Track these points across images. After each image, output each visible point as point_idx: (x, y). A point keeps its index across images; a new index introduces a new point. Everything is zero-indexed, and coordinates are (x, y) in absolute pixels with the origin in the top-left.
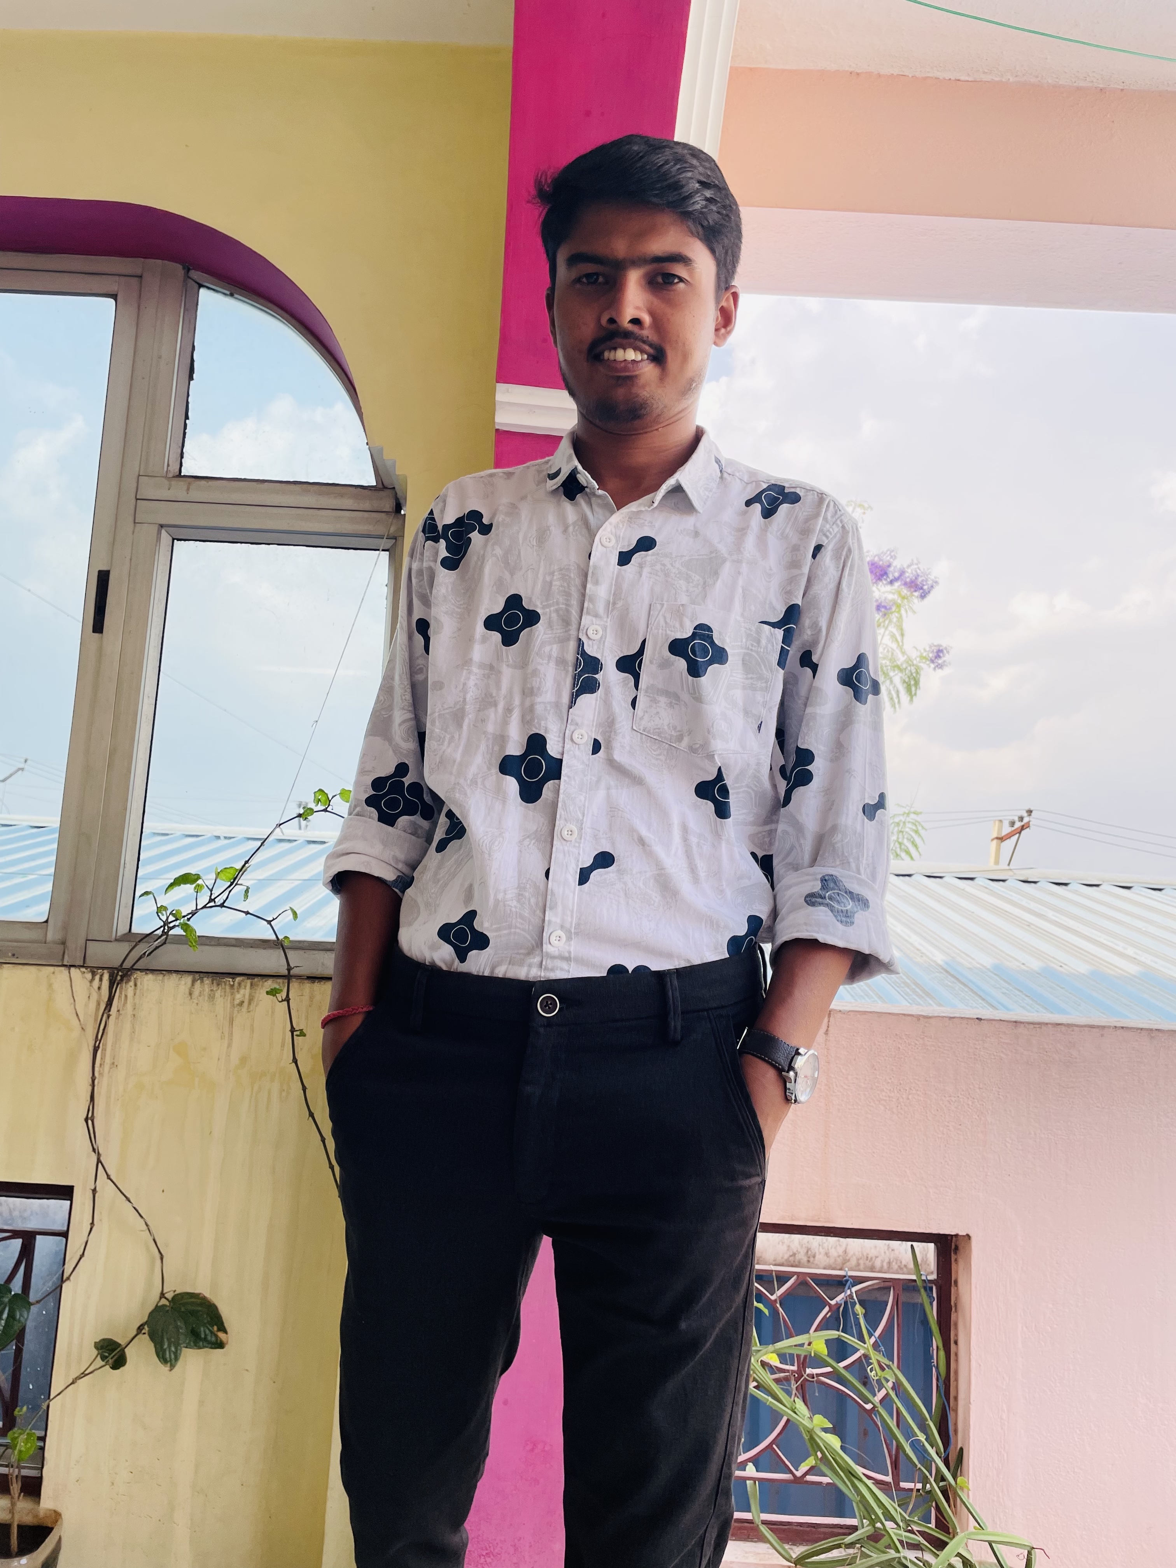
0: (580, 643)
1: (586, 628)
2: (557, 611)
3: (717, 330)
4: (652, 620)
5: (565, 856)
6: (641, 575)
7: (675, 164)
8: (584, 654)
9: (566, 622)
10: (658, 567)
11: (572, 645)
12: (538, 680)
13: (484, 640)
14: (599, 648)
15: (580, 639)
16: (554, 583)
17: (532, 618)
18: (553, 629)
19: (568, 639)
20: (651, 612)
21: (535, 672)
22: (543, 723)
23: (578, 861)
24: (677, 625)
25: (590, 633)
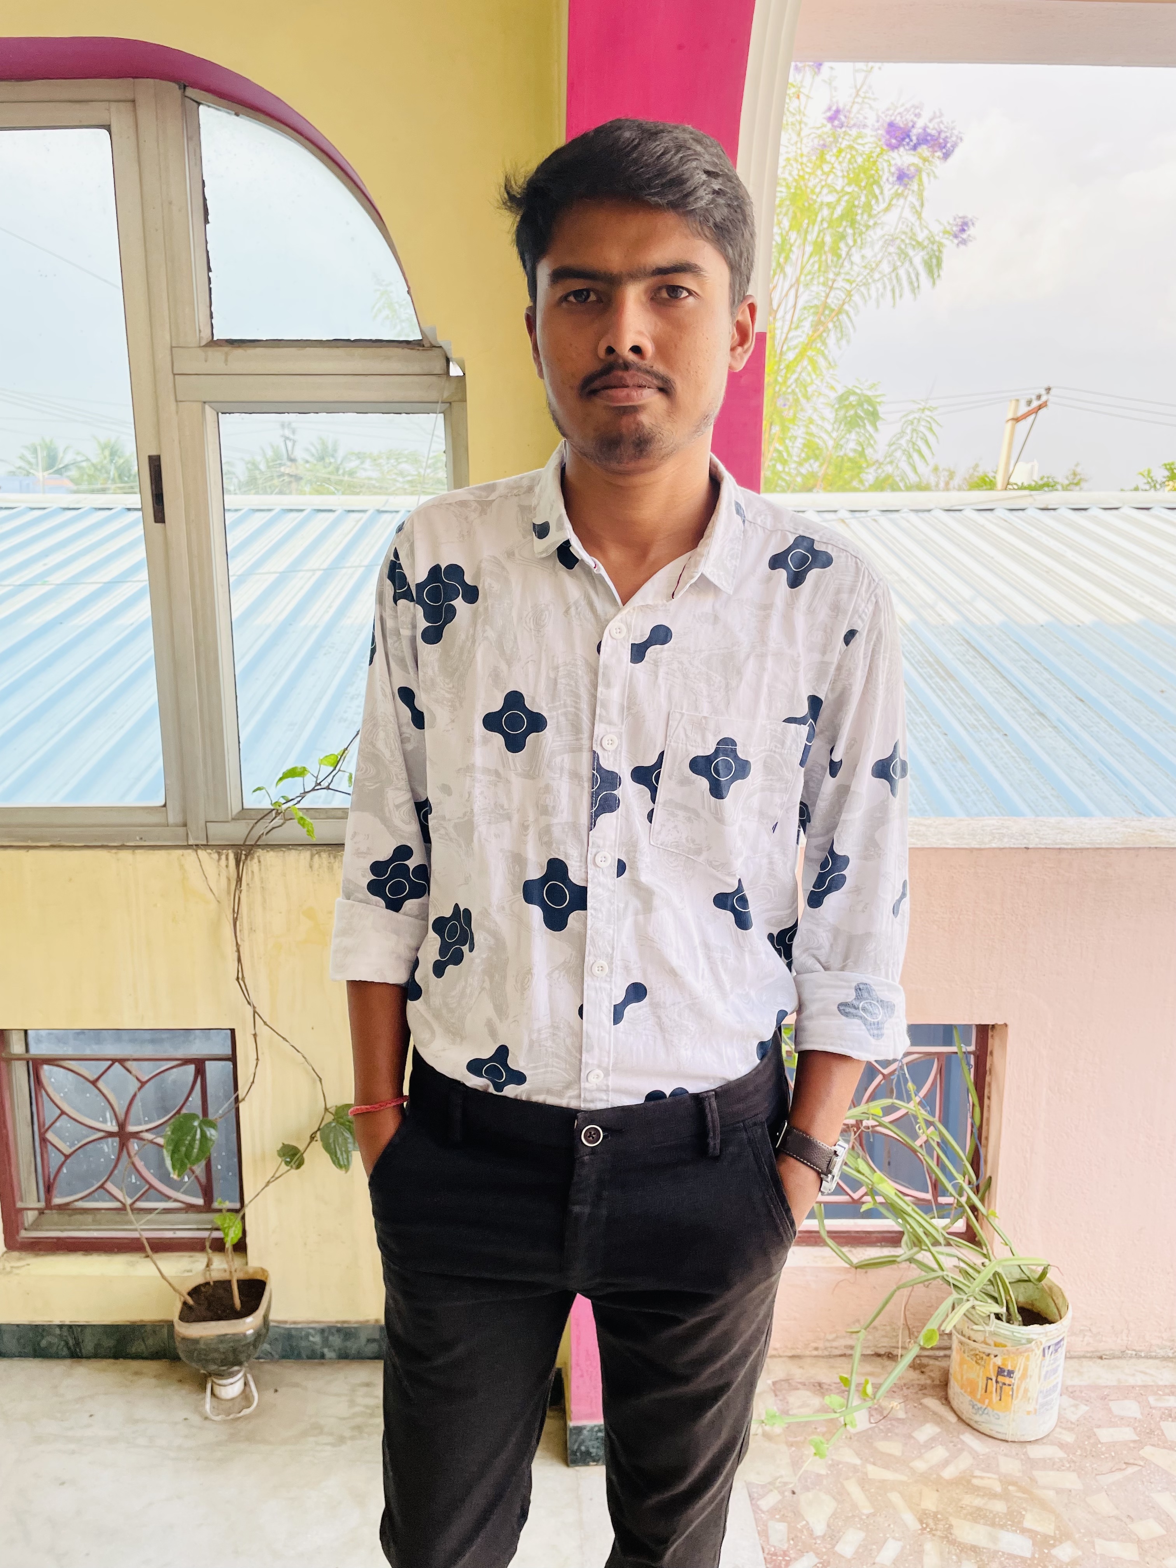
0: (595, 756)
1: (600, 738)
2: (565, 714)
3: (733, 349)
4: (671, 731)
5: (597, 992)
6: (657, 677)
7: (677, 152)
8: (599, 769)
9: (576, 729)
10: (675, 665)
11: (586, 757)
12: (552, 797)
13: (485, 741)
14: (615, 760)
15: (594, 752)
16: (559, 681)
17: (537, 723)
18: (561, 736)
19: (580, 750)
20: (670, 722)
21: (547, 789)
22: (562, 848)
23: (611, 998)
24: (699, 739)
25: (605, 743)
